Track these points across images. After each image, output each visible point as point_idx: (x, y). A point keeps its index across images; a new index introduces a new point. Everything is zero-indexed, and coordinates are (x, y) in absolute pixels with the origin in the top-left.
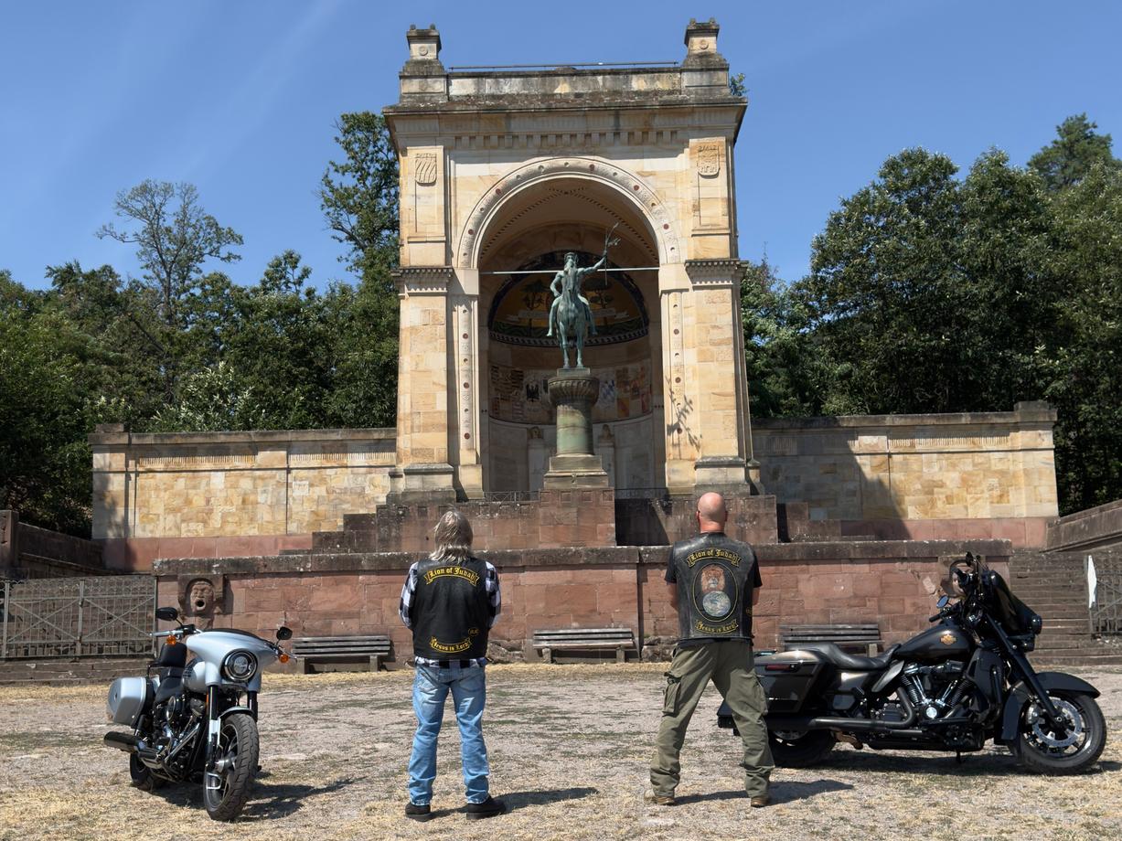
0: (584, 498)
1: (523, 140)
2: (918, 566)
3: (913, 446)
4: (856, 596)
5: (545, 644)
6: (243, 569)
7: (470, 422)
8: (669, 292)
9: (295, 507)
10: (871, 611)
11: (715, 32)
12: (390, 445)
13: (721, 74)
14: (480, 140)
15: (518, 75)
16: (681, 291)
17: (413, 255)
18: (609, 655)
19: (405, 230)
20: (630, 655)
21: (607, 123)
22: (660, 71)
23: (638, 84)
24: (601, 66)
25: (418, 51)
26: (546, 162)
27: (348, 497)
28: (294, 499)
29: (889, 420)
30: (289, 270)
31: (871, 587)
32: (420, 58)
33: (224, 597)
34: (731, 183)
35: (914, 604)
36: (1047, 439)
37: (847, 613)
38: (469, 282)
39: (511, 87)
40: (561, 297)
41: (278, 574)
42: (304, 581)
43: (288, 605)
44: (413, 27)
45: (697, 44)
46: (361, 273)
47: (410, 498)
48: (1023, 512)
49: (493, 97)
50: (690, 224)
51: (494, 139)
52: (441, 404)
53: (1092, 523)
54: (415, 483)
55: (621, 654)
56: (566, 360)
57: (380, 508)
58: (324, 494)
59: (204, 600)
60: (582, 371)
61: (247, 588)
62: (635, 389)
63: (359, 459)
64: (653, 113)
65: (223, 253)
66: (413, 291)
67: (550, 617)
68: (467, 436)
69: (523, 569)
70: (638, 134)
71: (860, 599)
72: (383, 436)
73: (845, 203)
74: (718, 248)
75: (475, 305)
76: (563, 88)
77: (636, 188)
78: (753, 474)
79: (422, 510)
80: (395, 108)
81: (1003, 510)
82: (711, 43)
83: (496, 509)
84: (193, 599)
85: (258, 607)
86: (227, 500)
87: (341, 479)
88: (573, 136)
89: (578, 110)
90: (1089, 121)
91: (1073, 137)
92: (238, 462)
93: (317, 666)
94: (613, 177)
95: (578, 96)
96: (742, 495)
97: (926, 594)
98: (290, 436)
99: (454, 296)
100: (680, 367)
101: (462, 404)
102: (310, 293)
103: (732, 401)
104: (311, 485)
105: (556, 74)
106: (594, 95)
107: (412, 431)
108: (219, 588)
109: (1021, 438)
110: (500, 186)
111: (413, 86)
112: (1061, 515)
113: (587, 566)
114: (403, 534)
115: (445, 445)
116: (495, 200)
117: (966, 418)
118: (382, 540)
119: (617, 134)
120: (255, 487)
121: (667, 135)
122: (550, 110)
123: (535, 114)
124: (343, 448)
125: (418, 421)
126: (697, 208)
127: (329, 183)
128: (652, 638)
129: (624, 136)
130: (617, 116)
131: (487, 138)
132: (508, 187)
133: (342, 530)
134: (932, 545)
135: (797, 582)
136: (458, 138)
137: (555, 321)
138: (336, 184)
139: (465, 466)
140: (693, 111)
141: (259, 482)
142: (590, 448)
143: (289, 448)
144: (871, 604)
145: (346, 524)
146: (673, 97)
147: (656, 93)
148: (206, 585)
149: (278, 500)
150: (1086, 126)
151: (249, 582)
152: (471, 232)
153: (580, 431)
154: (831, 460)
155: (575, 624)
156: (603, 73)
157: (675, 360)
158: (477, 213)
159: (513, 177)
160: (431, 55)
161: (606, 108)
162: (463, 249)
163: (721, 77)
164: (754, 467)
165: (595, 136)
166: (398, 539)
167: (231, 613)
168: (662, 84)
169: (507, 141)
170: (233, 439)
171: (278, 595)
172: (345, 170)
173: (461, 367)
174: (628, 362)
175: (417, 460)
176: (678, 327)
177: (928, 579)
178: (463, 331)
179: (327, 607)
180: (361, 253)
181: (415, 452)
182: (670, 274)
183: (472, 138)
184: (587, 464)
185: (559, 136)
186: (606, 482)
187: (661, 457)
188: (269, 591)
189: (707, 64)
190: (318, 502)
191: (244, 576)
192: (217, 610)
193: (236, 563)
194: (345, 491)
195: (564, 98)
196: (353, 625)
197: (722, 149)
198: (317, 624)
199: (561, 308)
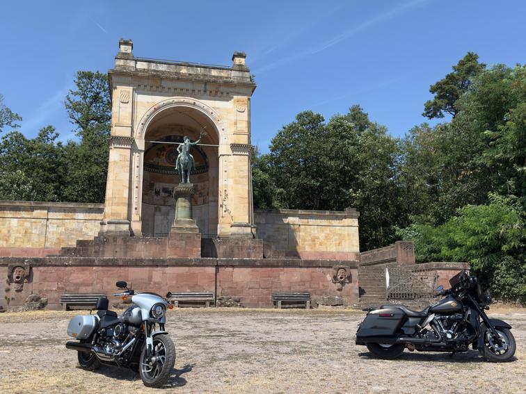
0: (188, 237)
1: (166, 89)
2: (325, 269)
3: (308, 222)
4: (301, 281)
5: (175, 299)
6: (39, 263)
7: (137, 203)
8: (223, 155)
9: (49, 236)
10: (307, 288)
11: (245, 57)
12: (101, 211)
13: (246, 73)
14: (148, 87)
15: (165, 64)
16: (228, 155)
17: (116, 131)
18: (203, 303)
19: (114, 121)
20: (212, 304)
21: (202, 87)
22: (223, 69)
23: (214, 73)
24: (199, 64)
25: (123, 48)
26: (176, 99)
27: (74, 233)
28: (49, 232)
29: (300, 212)
30: (50, 133)
31: (307, 278)
32: (124, 52)
33: (30, 275)
34: (249, 115)
35: (323, 285)
36: (356, 222)
37: (298, 288)
38: (141, 144)
39: (162, 68)
40: (182, 154)
41: (56, 266)
42: (68, 268)
43: (60, 279)
44: (122, 39)
45: (238, 60)
46: (81, 137)
47: (110, 234)
48: (347, 250)
49: (155, 71)
50: (233, 129)
51: (154, 87)
52: (126, 195)
53: (374, 255)
54: (112, 228)
55: (208, 303)
56: (183, 180)
57: (95, 238)
58: (63, 230)
59: (20, 276)
60: (190, 185)
61: (40, 271)
62: (201, 193)
63: (81, 216)
64: (220, 85)
65: (13, 124)
66: (116, 146)
67: (178, 287)
68: (136, 209)
69: (167, 266)
70: (214, 92)
71: (303, 282)
72: (92, 207)
73: (284, 128)
74: (243, 140)
75: (143, 154)
76: (184, 71)
77: (212, 113)
78: (254, 230)
79: (115, 239)
80: (113, 71)
81: (341, 249)
82: (243, 61)
83: (148, 240)
84: (15, 275)
85: (45, 280)
86: (18, 231)
87: (72, 225)
88: (187, 90)
89: (191, 80)
90: (361, 107)
91: (355, 112)
92: (24, 214)
93: (71, 307)
94: (202, 108)
95: (190, 74)
96: (249, 239)
97: (328, 281)
98: (50, 204)
99: (134, 149)
100: (226, 186)
101: (134, 195)
102: (59, 144)
103: (247, 201)
104: (58, 226)
105: (181, 65)
106: (197, 75)
107: (112, 205)
108: (27, 271)
109: (347, 221)
110: (156, 107)
111: (121, 62)
112: (360, 252)
113: (195, 265)
114: (105, 249)
115: (126, 212)
116: (154, 112)
117: (327, 213)
118: (96, 252)
119: (205, 91)
120: (31, 226)
121: (225, 94)
122: (178, 79)
123: (172, 80)
124: (74, 211)
125: (115, 201)
126: (236, 123)
127: (69, 99)
128: (220, 297)
129: (208, 92)
130: (206, 84)
131: (151, 87)
132: (159, 108)
133: (75, 246)
134: (331, 262)
135: (279, 275)
136: (139, 86)
137: (179, 164)
138: (72, 100)
139: (134, 221)
140: (235, 86)
141: (33, 224)
142: (191, 217)
143: (49, 209)
144: (307, 285)
145: (77, 244)
146: (228, 80)
147: (221, 77)
148: (22, 270)
149: (42, 232)
150: (360, 109)
151: (42, 269)
152: (142, 124)
153: (188, 209)
154: (277, 226)
155: (188, 291)
156: (200, 67)
157: (224, 182)
158: (146, 117)
159: (162, 103)
160: (129, 51)
161: (201, 81)
162: (139, 130)
163: (247, 74)
164: (254, 228)
165: (196, 91)
166: (103, 251)
167: (32, 281)
168: (224, 74)
169: (160, 89)
170: (23, 204)
171: (55, 275)
172: (76, 94)
173: (135, 179)
174: (198, 182)
175: (113, 218)
176: (226, 170)
177: (328, 275)
178: (136, 164)
179: (78, 281)
180: (82, 129)
181: (113, 214)
182: (224, 148)
183: (145, 86)
184: (190, 223)
185: (182, 90)
186: (198, 231)
187: (216, 222)
188: (51, 273)
189: (241, 69)
190: (60, 234)
191: (39, 266)
192: (26, 280)
193: (36, 260)
194: (73, 230)
195: (184, 75)
196: (89, 289)
197: (246, 102)
198: (72, 288)
199: (182, 158)
